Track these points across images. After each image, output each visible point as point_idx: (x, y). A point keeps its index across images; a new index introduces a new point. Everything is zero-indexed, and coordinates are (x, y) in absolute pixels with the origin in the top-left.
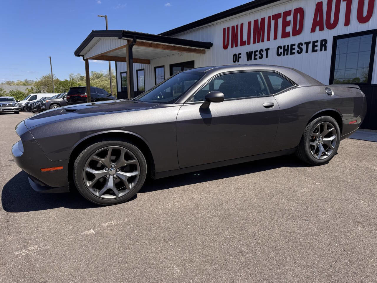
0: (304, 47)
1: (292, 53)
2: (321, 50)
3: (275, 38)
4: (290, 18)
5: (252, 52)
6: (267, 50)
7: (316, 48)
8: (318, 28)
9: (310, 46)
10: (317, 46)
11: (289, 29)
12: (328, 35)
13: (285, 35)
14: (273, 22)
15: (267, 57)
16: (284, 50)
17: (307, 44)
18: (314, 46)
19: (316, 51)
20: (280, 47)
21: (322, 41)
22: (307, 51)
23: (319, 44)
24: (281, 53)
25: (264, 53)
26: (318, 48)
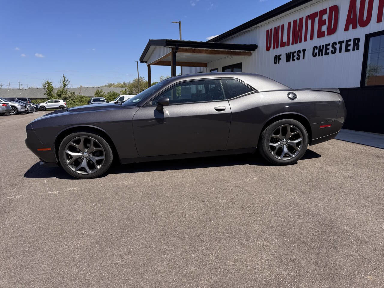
0: (338, 47)
1: (327, 54)
2: (354, 50)
3: (312, 38)
4: (326, 17)
5: (291, 53)
6: (304, 51)
7: (349, 48)
8: (351, 26)
9: (344, 45)
10: (350, 45)
11: (325, 28)
12: (361, 33)
13: (321, 35)
14: (310, 22)
15: (304, 58)
16: (320, 50)
17: (341, 43)
18: (347, 45)
19: (349, 50)
20: (315, 47)
21: (355, 40)
22: (340, 51)
23: (351, 43)
24: (316, 53)
25: (301, 54)
26: (351, 48)
